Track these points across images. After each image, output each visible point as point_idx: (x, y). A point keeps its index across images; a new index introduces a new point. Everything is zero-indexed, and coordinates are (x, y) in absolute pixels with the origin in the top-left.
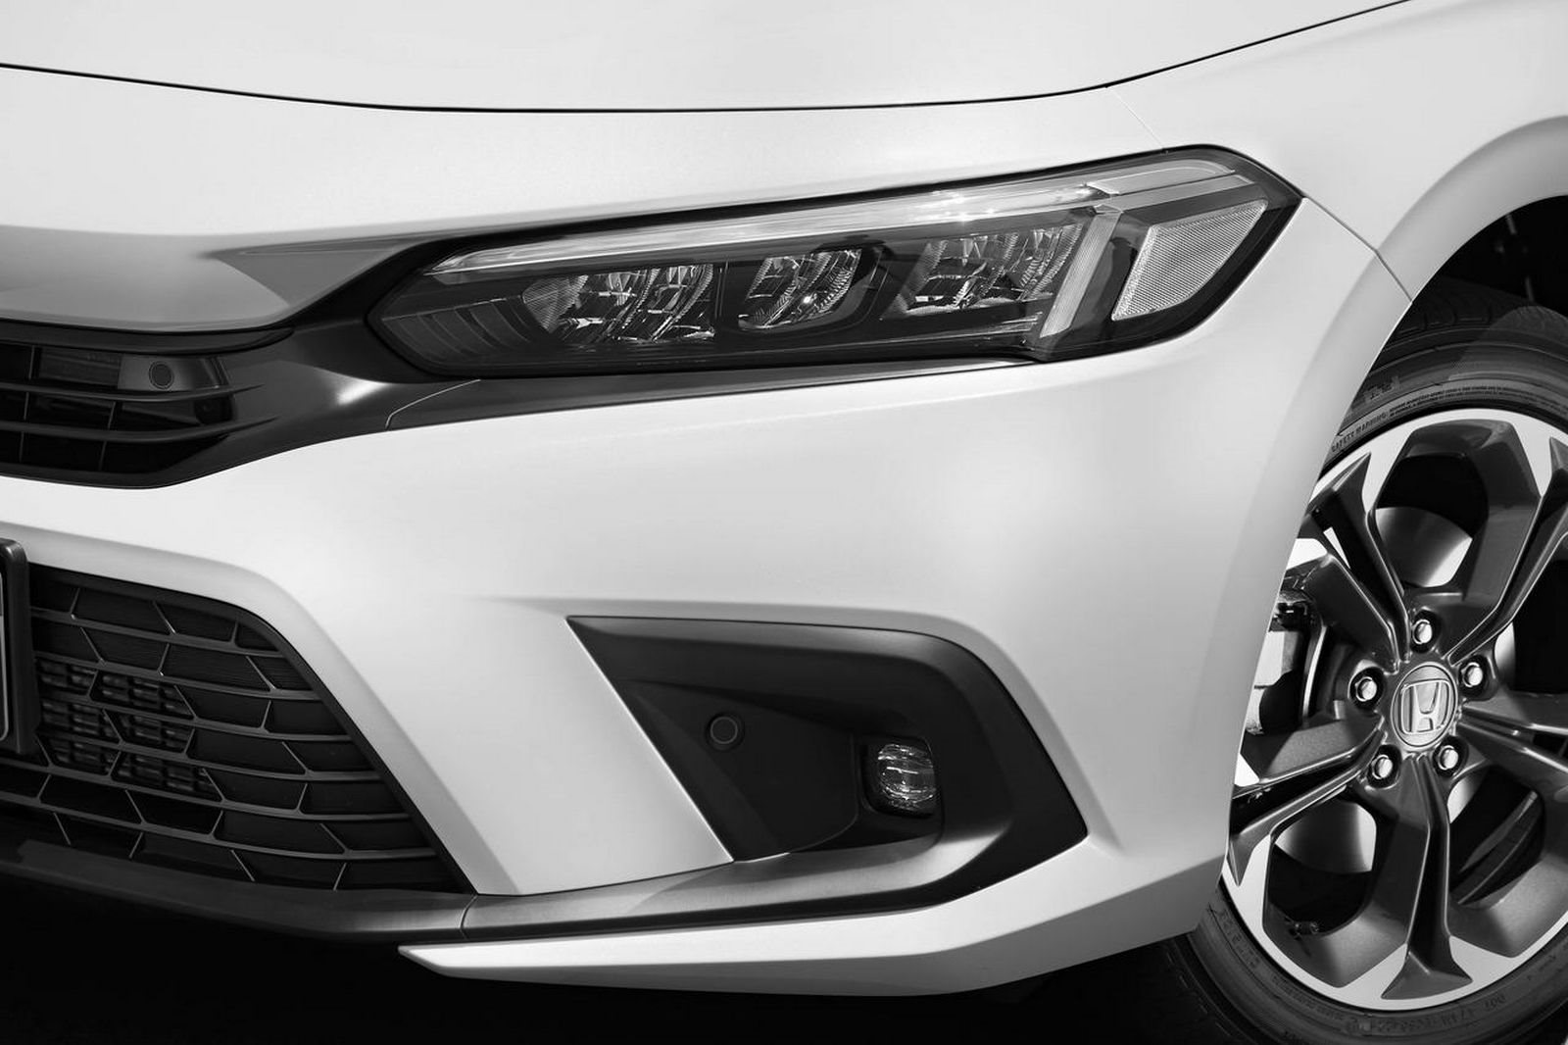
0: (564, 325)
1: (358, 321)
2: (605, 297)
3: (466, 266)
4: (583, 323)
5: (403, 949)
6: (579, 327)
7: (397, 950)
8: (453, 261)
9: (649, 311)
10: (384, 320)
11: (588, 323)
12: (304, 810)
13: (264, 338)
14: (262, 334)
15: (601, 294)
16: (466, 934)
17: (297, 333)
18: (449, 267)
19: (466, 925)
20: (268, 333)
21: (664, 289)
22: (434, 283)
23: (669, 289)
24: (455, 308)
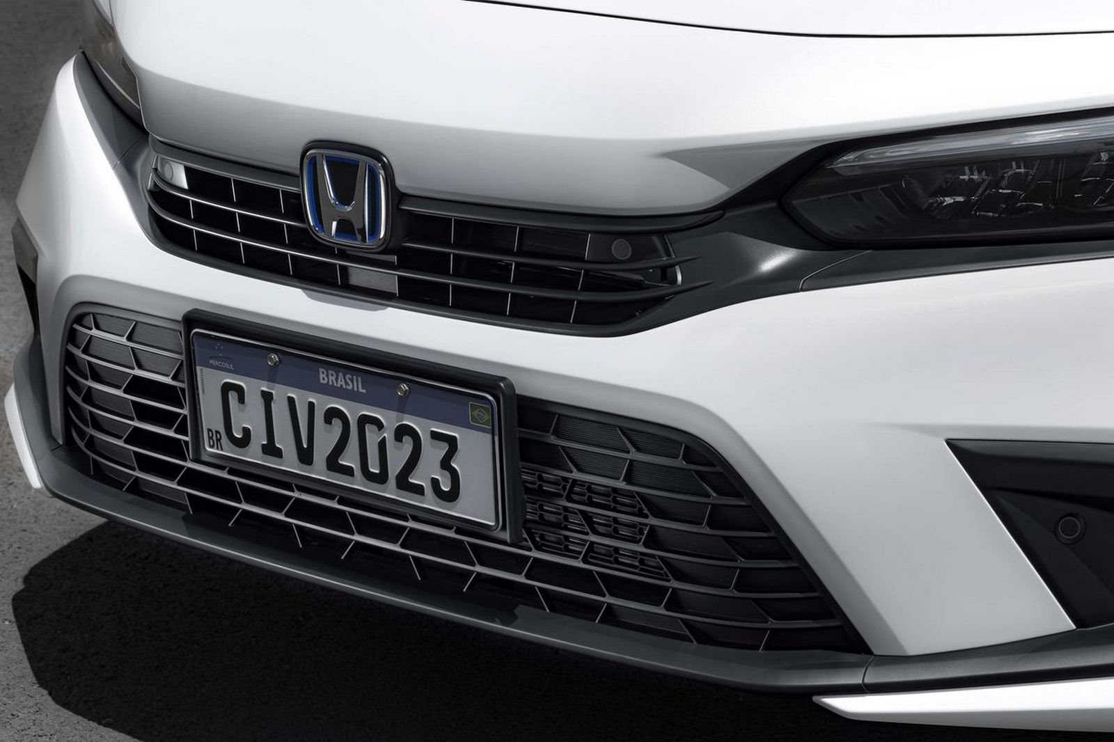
0: (933, 203)
1: (774, 204)
2: (964, 180)
3: (859, 161)
4: (949, 200)
5: (816, 699)
6: (945, 204)
7: (811, 699)
8: (851, 156)
9: (1001, 191)
10: (794, 202)
11: (952, 201)
12: (738, 588)
13: (704, 219)
14: (701, 217)
15: (961, 177)
16: (865, 686)
17: (728, 215)
18: (846, 161)
19: (867, 681)
20: (706, 215)
21: (1010, 173)
22: (834, 173)
23: (1015, 173)
24: (850, 192)
